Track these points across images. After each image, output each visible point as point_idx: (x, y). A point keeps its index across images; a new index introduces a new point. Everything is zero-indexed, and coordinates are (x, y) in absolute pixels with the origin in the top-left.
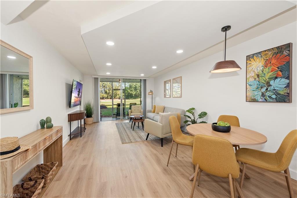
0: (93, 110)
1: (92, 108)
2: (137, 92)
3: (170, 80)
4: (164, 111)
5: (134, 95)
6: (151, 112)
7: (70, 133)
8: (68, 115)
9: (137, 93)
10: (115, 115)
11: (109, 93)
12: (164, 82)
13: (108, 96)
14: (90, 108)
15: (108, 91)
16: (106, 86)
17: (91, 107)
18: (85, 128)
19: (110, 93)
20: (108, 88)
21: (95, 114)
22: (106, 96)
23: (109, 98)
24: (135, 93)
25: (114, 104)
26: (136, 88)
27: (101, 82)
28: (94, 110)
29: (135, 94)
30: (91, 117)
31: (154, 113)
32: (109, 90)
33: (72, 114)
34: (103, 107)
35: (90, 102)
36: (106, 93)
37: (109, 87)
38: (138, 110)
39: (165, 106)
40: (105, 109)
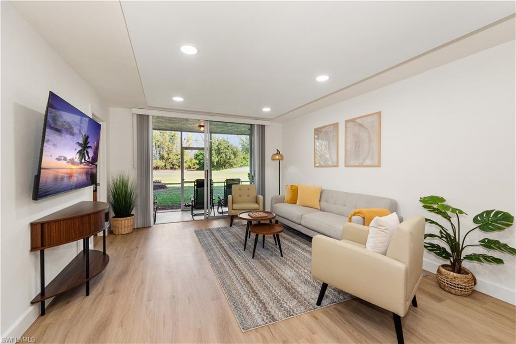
0: (134, 198)
1: (131, 193)
2: (221, 157)
3: (336, 125)
4: (322, 200)
5: (215, 164)
6: (283, 202)
7: (39, 291)
8: (33, 225)
9: (222, 159)
10: (189, 206)
11: (168, 159)
12: (316, 130)
13: (167, 163)
14: (126, 192)
15: (166, 156)
16: (162, 146)
17: (129, 190)
18: (105, 258)
19: (170, 158)
20: (167, 150)
21: (139, 208)
22: (163, 164)
23: (169, 167)
24: (217, 159)
25: (186, 179)
26: (219, 151)
27: (155, 131)
28: (136, 196)
29: (218, 161)
30: (129, 215)
31: (295, 203)
32: (168, 154)
33: (49, 223)
34: (159, 186)
35: (126, 178)
36: (162, 158)
37: (168, 148)
38: (248, 196)
39: (323, 188)
40: (163, 190)
